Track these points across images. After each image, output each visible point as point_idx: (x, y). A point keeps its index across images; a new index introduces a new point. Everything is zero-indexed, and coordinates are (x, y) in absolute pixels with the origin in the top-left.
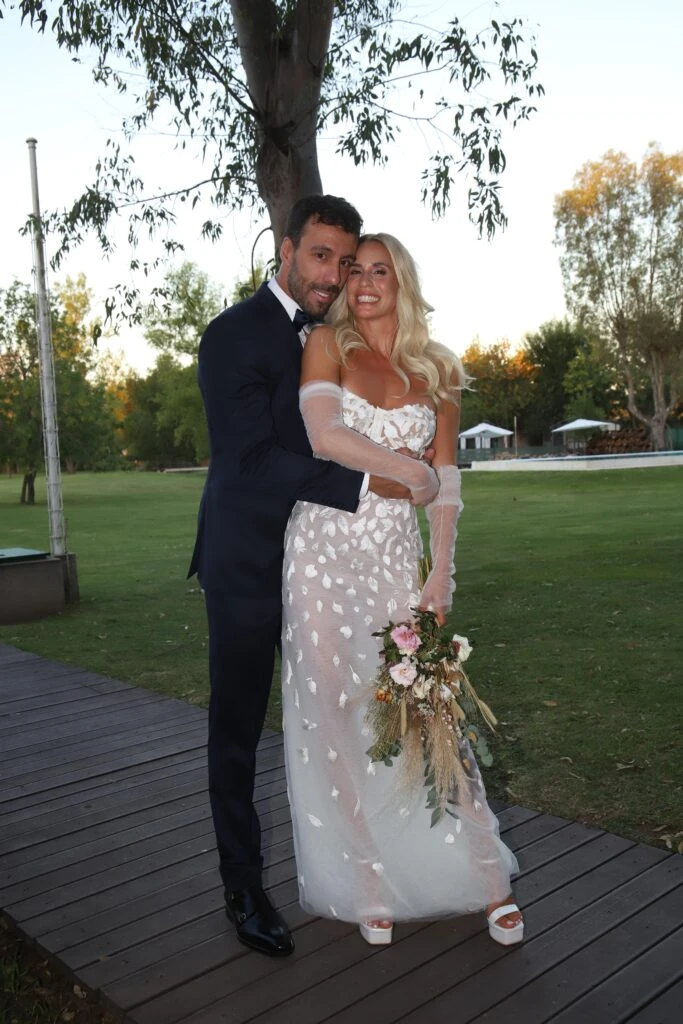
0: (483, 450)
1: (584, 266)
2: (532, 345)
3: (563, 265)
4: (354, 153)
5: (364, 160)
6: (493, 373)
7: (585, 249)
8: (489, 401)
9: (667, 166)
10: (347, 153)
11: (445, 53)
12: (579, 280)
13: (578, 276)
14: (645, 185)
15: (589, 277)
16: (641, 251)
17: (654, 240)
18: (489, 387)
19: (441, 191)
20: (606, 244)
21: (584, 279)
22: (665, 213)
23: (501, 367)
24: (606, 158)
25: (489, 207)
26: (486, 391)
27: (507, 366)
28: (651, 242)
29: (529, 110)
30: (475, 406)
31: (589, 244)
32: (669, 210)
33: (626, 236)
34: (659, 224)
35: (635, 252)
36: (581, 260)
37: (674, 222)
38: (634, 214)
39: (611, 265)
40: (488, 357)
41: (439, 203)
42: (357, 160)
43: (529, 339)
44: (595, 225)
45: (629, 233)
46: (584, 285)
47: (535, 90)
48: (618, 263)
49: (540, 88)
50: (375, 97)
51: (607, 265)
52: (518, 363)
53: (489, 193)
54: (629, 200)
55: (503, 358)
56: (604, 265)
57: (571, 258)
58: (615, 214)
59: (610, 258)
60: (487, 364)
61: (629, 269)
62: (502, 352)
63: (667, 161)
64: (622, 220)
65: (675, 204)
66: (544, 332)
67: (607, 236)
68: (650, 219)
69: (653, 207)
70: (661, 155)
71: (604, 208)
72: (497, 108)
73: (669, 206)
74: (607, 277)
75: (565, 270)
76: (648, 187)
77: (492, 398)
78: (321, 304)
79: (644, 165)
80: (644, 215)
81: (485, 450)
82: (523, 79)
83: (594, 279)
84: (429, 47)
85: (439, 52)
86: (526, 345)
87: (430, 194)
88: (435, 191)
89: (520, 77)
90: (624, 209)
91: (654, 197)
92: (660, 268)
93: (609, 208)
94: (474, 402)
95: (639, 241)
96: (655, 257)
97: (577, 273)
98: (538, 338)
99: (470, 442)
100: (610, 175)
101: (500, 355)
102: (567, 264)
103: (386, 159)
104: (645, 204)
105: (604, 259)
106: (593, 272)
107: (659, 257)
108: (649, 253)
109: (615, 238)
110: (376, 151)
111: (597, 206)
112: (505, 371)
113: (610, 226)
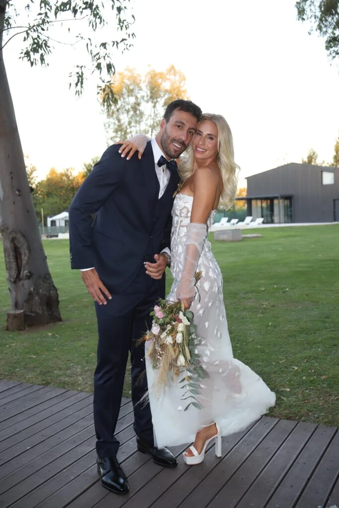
0: (61, 227)
1: (116, 127)
2: (87, 169)
3: (105, 125)
4: (29, 60)
5: (36, 64)
6: (65, 184)
7: (117, 118)
8: (64, 199)
9: (157, 77)
10: (26, 59)
11: (84, 10)
12: (114, 134)
13: (114, 132)
14: (147, 86)
15: (119, 133)
16: (146, 120)
17: (153, 116)
18: (64, 191)
19: (79, 84)
20: (128, 116)
21: (117, 134)
22: (157, 102)
23: (70, 180)
24: (127, 70)
25: (108, 94)
26: (62, 194)
27: (73, 180)
28: (151, 116)
29: (130, 46)
30: (56, 203)
31: (118, 115)
32: (159, 100)
33: (138, 112)
34: (154, 107)
35: (142, 121)
36: (115, 123)
37: (163, 106)
38: (142, 101)
39: (130, 127)
40: (62, 175)
41: (78, 91)
42: (32, 64)
43: (85, 165)
44: (122, 105)
45: (139, 110)
46: (116, 137)
47: (131, 36)
48: (134, 126)
49: (133, 34)
50: (43, 29)
51: (128, 127)
52: (80, 179)
53: (107, 87)
54: (139, 93)
55: (71, 175)
56: (126, 127)
57: (109, 122)
58: (132, 100)
59: (130, 123)
60: (62, 178)
61: (140, 130)
62: (71, 172)
63: (157, 74)
64: (135, 103)
65: (162, 97)
66: (94, 162)
67: (128, 111)
68: (150, 104)
69: (151, 97)
70: (154, 71)
71: (125, 96)
72: (113, 43)
73: (159, 98)
74: (128, 133)
75: (106, 128)
76: (148, 87)
77: (65, 198)
78: (175, 151)
79: (146, 76)
80: (147, 101)
81: (62, 227)
82: (125, 29)
83: (121, 134)
84: (75, 6)
85: (81, 10)
86: (83, 169)
87: (73, 85)
88: (77, 84)
89: (124, 28)
90: (137, 98)
91: (151, 93)
92: (156, 130)
93: (129, 96)
94: (55, 200)
95: (144, 115)
96: (153, 124)
97: (113, 130)
98: (90, 165)
99: (53, 223)
100: (129, 79)
101: (69, 174)
102: (107, 125)
103: (48, 65)
104: (147, 96)
105: (126, 124)
106: (121, 131)
107: (155, 124)
108: (150, 122)
109: (132, 113)
110: (42, 59)
111: (123, 95)
112: (72, 183)
113: (130, 107)
